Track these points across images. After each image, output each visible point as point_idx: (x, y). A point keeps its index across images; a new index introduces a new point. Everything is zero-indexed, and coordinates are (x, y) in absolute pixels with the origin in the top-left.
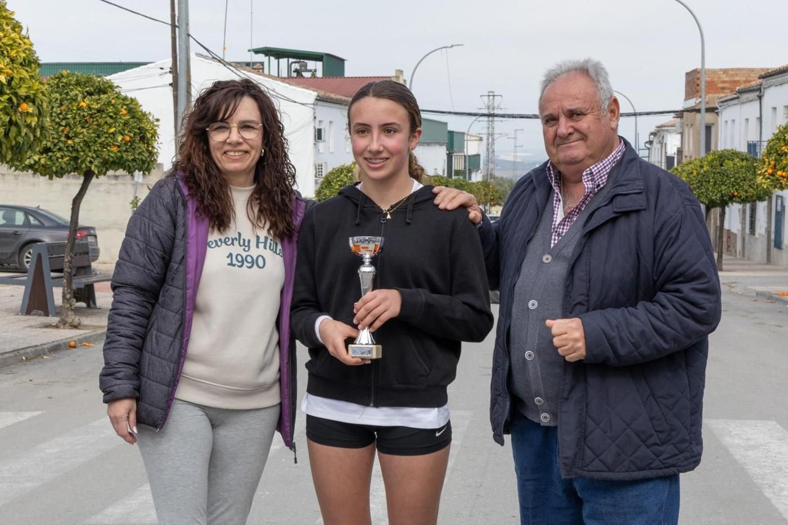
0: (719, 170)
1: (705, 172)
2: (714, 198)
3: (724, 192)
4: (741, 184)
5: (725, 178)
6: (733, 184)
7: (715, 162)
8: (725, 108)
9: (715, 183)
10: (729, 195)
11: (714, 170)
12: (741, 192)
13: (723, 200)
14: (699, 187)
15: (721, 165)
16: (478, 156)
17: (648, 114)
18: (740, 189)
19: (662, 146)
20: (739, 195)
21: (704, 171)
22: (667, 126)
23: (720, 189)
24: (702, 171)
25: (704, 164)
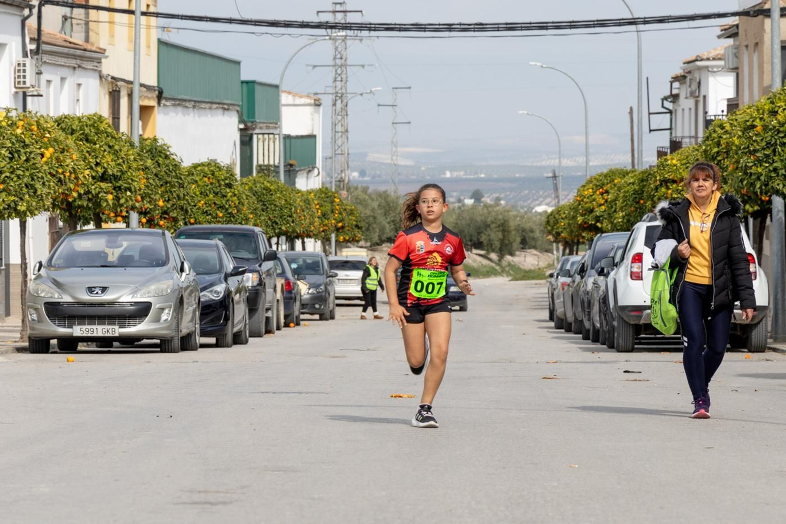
1: (782, 124)
14: (767, 156)
16: (313, 137)
17: (661, 20)
19: (697, 103)
21: (779, 122)
22: (708, 59)
24: (774, 122)
25: (779, 107)
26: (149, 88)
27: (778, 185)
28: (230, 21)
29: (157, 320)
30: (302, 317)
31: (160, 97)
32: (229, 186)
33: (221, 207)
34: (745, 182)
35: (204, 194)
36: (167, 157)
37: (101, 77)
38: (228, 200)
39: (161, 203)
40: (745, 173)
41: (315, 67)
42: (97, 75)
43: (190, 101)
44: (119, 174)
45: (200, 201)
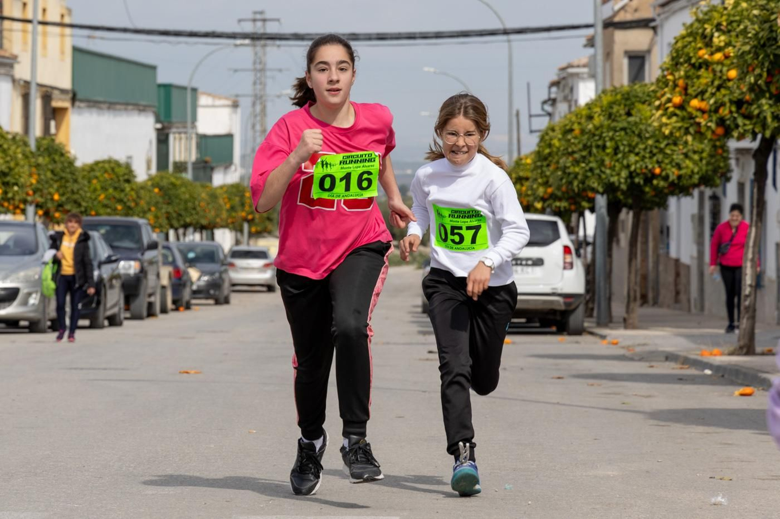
0: (625, 125)
1: (597, 128)
2: (614, 179)
3: (633, 168)
4: (668, 151)
5: (636, 139)
6: (651, 152)
7: (615, 108)
8: (667, 18)
9: (616, 150)
10: (644, 174)
11: (614, 124)
12: (669, 166)
13: (633, 183)
14: (584, 157)
15: (629, 114)
16: (229, 136)
18: (667, 161)
19: (570, 106)
20: (664, 174)
21: (595, 126)
23: (625, 162)
24: (590, 126)
25: (595, 113)
26: (63, 91)
27: (594, 183)
28: (125, 30)
29: (25, 303)
30: (194, 301)
31: (74, 99)
32: (128, 181)
33: (120, 201)
34: (564, 181)
35: (104, 189)
36: (62, 155)
37: (14, 81)
38: (126, 195)
39: (56, 197)
40: (564, 172)
41: (236, 71)
42: (9, 79)
43: (104, 102)
44: (7, 170)
45: (99, 195)
